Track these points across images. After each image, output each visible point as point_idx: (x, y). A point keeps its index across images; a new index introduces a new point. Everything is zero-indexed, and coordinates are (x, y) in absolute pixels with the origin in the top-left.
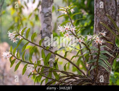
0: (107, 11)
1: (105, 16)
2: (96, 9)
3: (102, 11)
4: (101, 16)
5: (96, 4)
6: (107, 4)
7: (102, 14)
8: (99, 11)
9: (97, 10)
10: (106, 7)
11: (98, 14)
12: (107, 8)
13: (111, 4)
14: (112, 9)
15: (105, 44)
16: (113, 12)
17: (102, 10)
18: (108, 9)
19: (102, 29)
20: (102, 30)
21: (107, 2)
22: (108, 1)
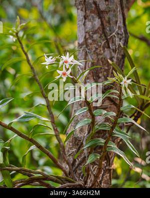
0: (110, 38)
1: (106, 49)
2: (86, 32)
3: (100, 37)
4: (96, 49)
5: (85, 22)
6: (109, 22)
7: (100, 44)
8: (91, 37)
9: (87, 36)
10: (108, 29)
11: (91, 44)
12: (110, 30)
13: (116, 22)
14: (118, 34)
15: (107, 108)
16: (120, 39)
17: (99, 35)
18: (111, 34)
19: (100, 75)
20: (99, 78)
21: (109, 18)
22: (111, 17)
